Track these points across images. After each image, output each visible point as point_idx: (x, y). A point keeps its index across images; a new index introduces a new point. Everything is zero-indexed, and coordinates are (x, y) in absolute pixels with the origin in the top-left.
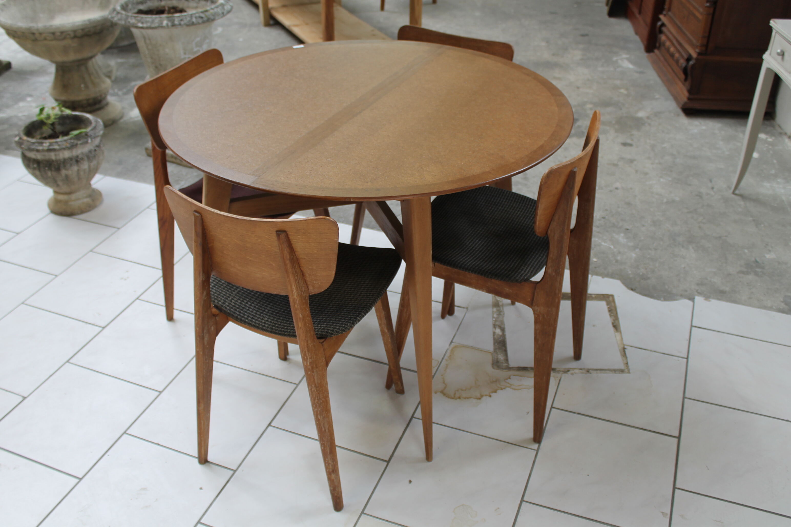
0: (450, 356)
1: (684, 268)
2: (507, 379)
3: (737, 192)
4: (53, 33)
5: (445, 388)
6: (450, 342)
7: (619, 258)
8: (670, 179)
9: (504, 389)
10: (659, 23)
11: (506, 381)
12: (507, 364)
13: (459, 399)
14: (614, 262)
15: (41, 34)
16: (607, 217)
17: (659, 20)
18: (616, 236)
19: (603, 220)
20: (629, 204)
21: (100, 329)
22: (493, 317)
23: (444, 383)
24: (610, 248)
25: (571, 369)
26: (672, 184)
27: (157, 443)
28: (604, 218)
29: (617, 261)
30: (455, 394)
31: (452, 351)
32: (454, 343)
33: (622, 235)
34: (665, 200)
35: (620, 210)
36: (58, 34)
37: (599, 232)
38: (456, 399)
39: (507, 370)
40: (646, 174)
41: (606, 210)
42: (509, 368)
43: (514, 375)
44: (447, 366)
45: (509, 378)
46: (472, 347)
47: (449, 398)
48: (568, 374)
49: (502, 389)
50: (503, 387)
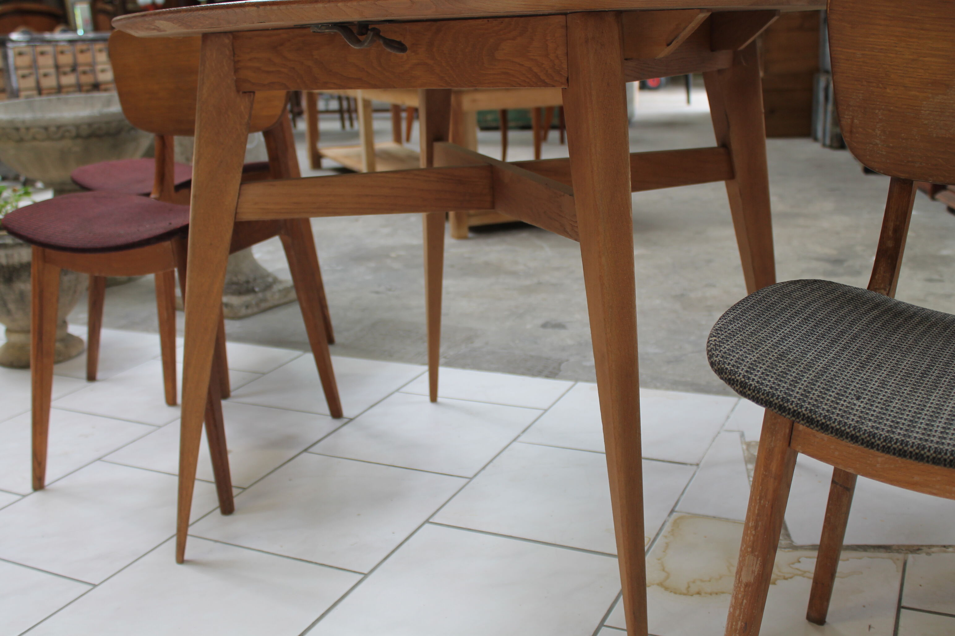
0: (672, 530)
2: (793, 564)
4: (46, 128)
5: (667, 577)
6: (670, 509)
9: (791, 577)
11: (792, 566)
12: (788, 542)
13: (698, 596)
15: (28, 129)
23: (664, 570)
25: (922, 546)
30: (689, 587)
31: (676, 523)
32: (676, 512)
36: (53, 129)
38: (692, 595)
39: (791, 550)
42: (796, 548)
43: (807, 557)
44: (667, 545)
45: (799, 562)
46: (714, 517)
47: (675, 593)
48: (918, 554)
49: (785, 579)
50: (787, 576)
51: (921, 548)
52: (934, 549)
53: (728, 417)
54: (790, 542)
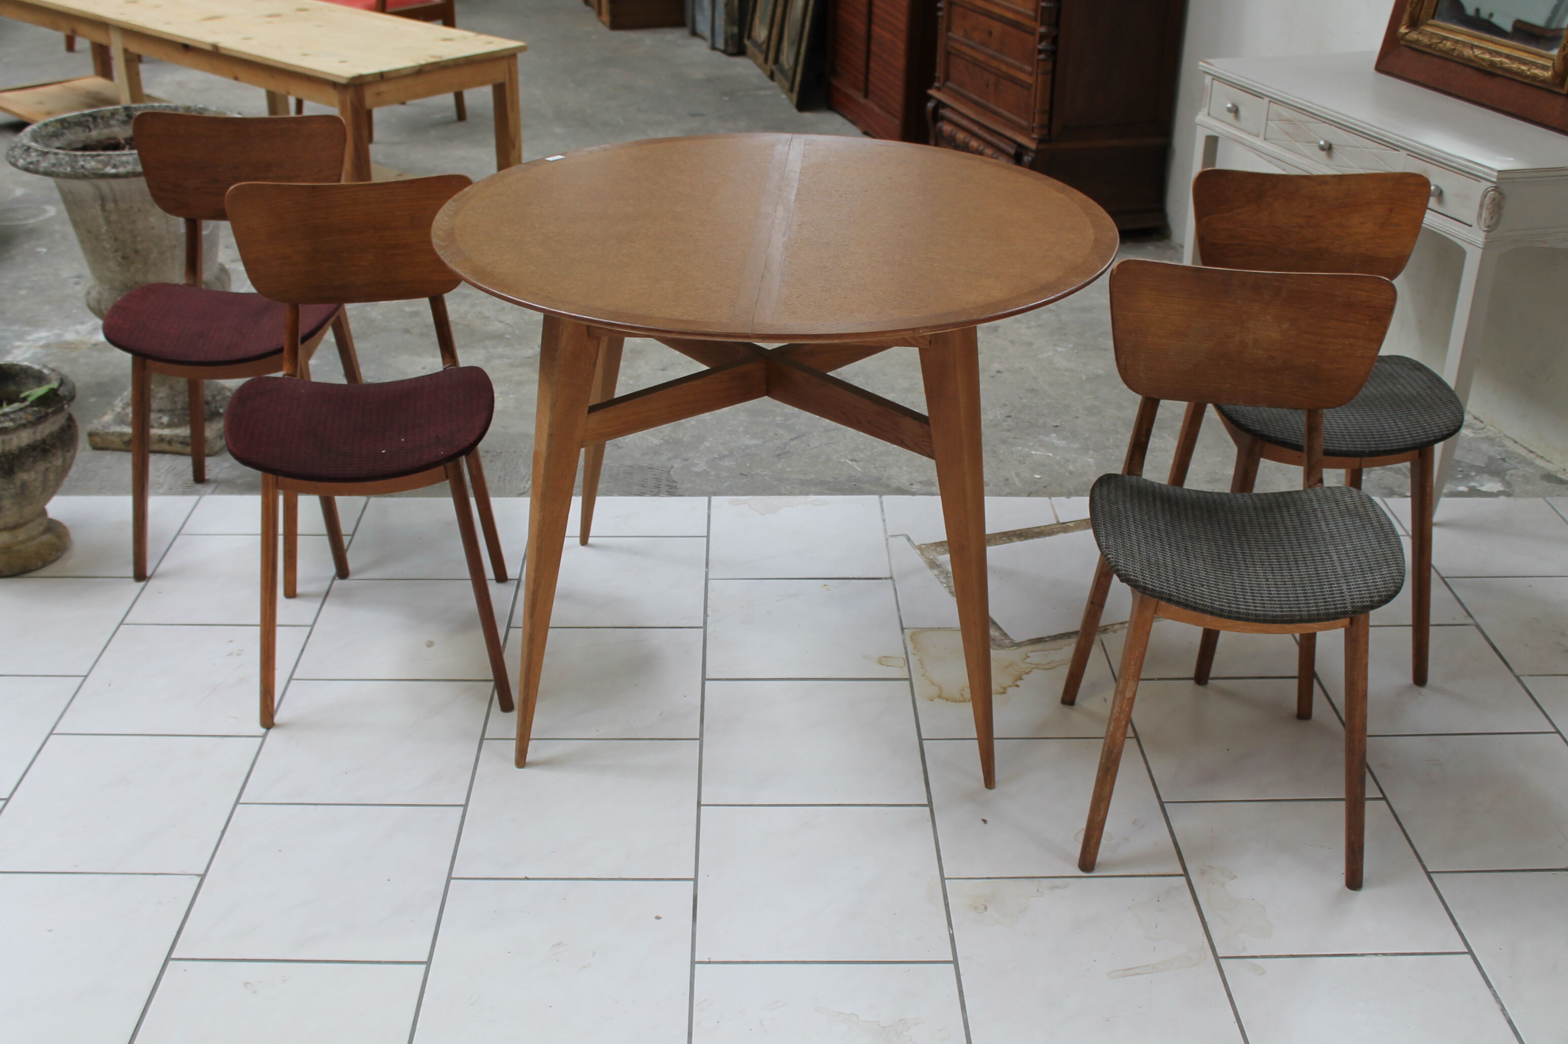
0: (915, 647)
2: (1025, 659)
5: (941, 690)
6: (900, 629)
8: (1071, 346)
9: (1031, 672)
10: (930, 105)
11: (1025, 661)
14: (1067, 474)
16: (1012, 414)
17: (930, 98)
18: (1047, 439)
20: (1033, 391)
21: (261, 739)
22: (942, 583)
23: (933, 684)
26: (1078, 352)
27: (523, 877)
30: (962, 695)
31: (914, 640)
32: (907, 629)
33: (1054, 435)
34: (1084, 377)
35: (1025, 401)
38: (968, 702)
39: (1016, 648)
40: (1030, 344)
41: (1006, 406)
42: (1017, 645)
44: (921, 662)
45: (1028, 657)
46: (939, 628)
47: (956, 702)
48: (1107, 633)
49: (1027, 673)
50: (1027, 670)
51: (1107, 628)
52: (1116, 627)
53: (884, 520)
54: (1010, 640)
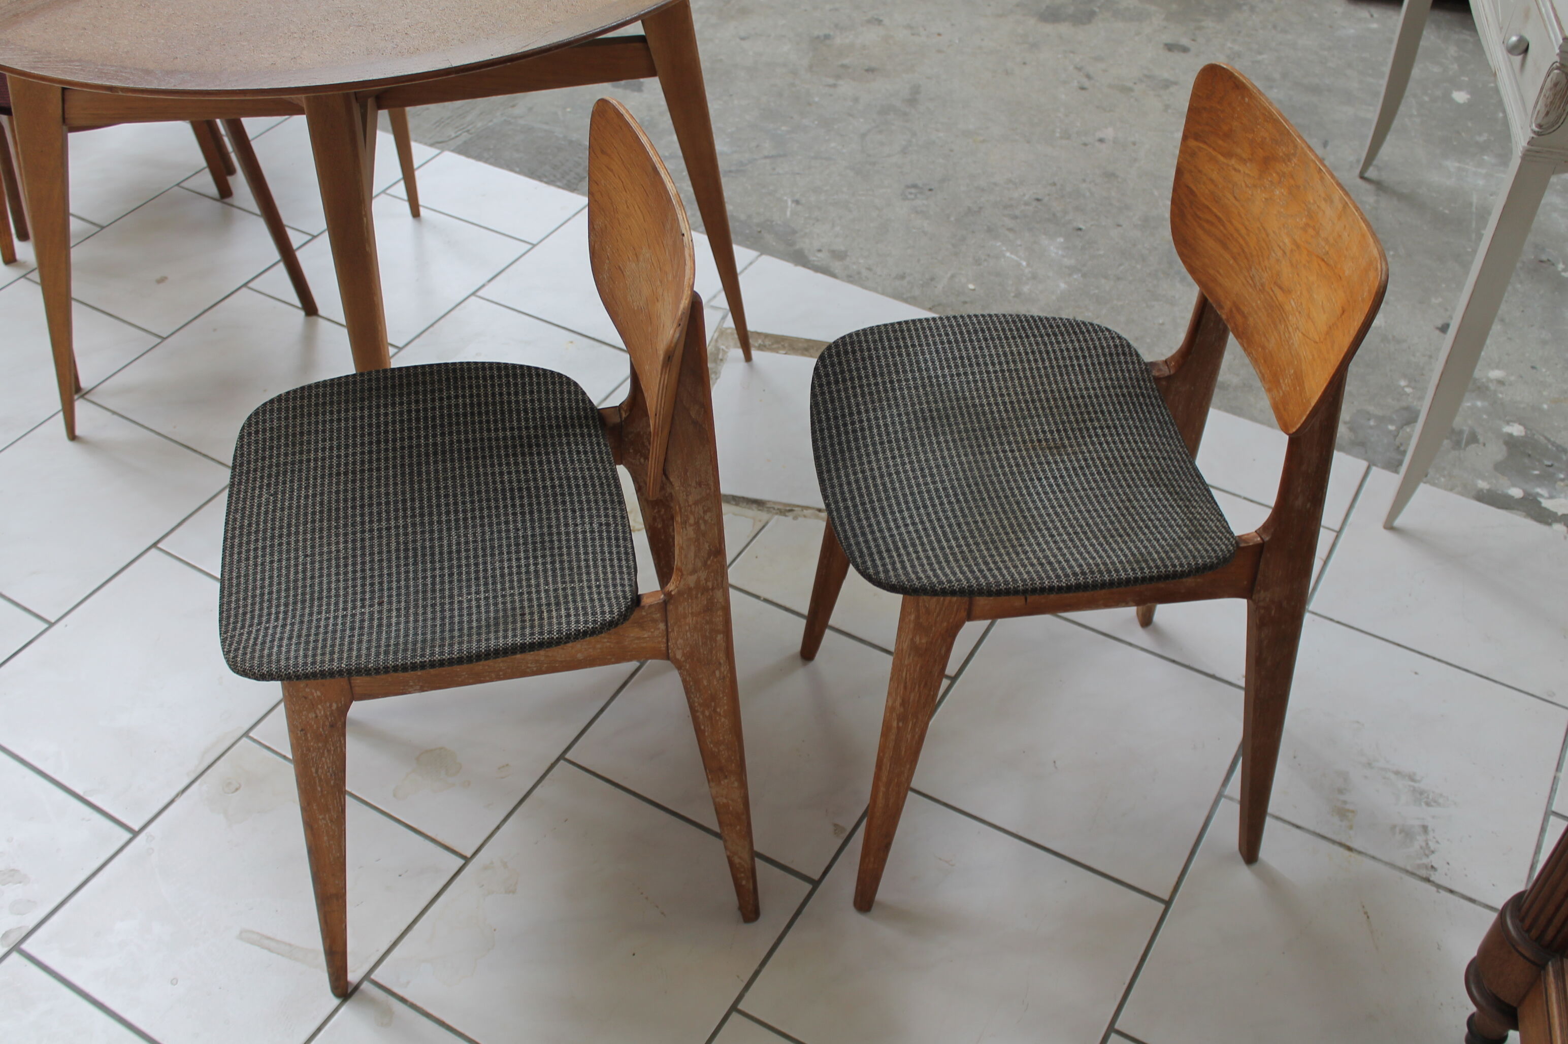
1: (1163, 324)
3: (1371, 173)
7: (1026, 289)
19: (1035, 203)
20: (1111, 176)
24: (1019, 265)
25: (796, 506)
28: (1038, 200)
29: (1018, 295)
37: (1010, 230)
41: (1054, 184)
